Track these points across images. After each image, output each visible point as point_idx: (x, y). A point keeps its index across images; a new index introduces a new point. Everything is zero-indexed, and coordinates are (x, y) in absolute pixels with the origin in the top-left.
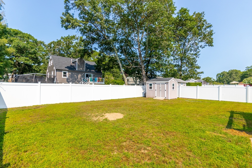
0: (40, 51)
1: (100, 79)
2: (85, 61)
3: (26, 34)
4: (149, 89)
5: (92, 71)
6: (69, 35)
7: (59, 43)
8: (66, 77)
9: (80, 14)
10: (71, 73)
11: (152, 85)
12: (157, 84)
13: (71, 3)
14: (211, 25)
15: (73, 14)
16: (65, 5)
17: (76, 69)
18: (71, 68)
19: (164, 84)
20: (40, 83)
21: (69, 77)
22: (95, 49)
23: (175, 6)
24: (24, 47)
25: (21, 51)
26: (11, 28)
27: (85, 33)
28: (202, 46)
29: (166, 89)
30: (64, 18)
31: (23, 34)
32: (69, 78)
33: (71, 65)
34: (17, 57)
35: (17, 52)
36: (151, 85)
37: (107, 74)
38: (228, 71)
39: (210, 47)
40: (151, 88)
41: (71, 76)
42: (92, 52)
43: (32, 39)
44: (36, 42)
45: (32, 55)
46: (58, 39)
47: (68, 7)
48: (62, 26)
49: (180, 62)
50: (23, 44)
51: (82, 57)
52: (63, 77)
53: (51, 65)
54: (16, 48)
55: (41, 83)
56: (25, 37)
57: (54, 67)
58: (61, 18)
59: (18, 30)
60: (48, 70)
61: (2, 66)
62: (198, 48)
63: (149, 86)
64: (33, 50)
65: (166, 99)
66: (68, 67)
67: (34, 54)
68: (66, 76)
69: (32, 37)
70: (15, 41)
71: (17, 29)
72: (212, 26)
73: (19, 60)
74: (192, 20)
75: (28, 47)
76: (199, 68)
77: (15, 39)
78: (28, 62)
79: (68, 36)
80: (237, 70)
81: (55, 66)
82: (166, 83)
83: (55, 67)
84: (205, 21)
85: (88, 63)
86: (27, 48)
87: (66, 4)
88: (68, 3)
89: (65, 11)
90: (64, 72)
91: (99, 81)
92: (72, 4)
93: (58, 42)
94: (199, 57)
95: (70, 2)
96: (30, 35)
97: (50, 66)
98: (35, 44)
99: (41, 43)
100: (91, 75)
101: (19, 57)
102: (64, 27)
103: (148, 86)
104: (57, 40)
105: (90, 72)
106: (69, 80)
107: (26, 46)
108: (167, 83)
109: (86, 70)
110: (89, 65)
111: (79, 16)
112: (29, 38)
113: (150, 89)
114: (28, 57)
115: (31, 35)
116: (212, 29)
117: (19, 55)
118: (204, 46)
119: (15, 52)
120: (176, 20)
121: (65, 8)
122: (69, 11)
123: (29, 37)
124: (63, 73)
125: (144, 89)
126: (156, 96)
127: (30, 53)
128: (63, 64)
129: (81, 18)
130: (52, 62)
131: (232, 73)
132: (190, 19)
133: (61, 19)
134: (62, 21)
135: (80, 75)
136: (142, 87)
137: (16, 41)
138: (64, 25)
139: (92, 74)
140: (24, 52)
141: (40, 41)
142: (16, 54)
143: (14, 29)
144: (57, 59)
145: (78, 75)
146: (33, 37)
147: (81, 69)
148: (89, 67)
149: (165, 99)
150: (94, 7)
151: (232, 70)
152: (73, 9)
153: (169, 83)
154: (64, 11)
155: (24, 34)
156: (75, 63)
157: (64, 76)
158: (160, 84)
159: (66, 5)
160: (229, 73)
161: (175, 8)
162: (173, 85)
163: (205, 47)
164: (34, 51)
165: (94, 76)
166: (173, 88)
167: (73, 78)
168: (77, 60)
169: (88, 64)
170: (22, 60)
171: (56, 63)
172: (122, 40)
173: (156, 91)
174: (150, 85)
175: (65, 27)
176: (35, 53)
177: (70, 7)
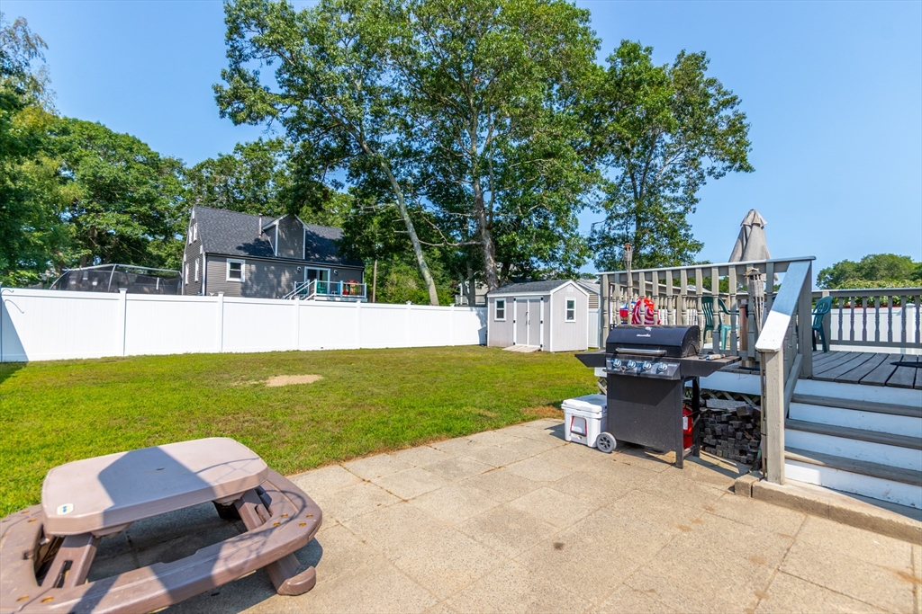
0: (168, 191)
1: (353, 284)
2: (305, 227)
3: (123, 136)
4: (496, 319)
5: (327, 259)
6: (260, 140)
7: (225, 165)
8: (240, 277)
9: (280, 70)
10: (257, 267)
11: (505, 303)
12: (518, 301)
13: (247, 38)
14: (734, 99)
15: (256, 73)
16: (229, 48)
17: (271, 252)
18: (258, 251)
19: (539, 301)
20: (125, 292)
21: (250, 279)
22: (337, 185)
23: (596, 38)
24: (115, 180)
25: (106, 192)
26: (75, 117)
27: (301, 131)
28: (716, 171)
29: (542, 319)
30: (227, 87)
31: (113, 138)
32: (250, 283)
33: (257, 240)
34: (92, 214)
35: (94, 196)
36: (500, 304)
37: (398, 269)
38: (858, 261)
39: (742, 172)
40: (500, 314)
41: (257, 278)
42: (327, 196)
43: (143, 152)
44: (154, 163)
45: (142, 207)
46: (223, 154)
47: (239, 51)
48: (223, 114)
49: (633, 229)
50: (111, 170)
51: (293, 211)
52: (228, 279)
53: (195, 239)
54: (90, 182)
55: (127, 292)
56: (121, 146)
57: (201, 247)
58: (217, 89)
59: (99, 123)
60: (185, 256)
61: (40, 242)
62: (702, 177)
63: (496, 309)
64: (142, 190)
65: (542, 349)
66: (246, 247)
67: (148, 205)
68: (238, 275)
69: (142, 147)
70: (86, 161)
71: (94, 121)
72: (737, 101)
73: (99, 224)
74: (661, 83)
75: (127, 179)
76: (699, 250)
77: (88, 156)
78: (128, 231)
79: (257, 141)
80: (896, 256)
81: (204, 244)
82: (542, 299)
83: (204, 247)
84: (711, 82)
85: (317, 233)
86: (125, 183)
87: (230, 43)
88: (238, 39)
89: (231, 66)
90: (231, 263)
91: (348, 293)
92: (253, 42)
93: (221, 161)
94: (695, 209)
95: (243, 37)
96: (135, 141)
97: (190, 242)
98: (152, 171)
99: (173, 165)
100: (324, 274)
101: (98, 212)
102: (227, 115)
103: (492, 308)
104: (220, 155)
105: (322, 261)
106: (251, 289)
107: (120, 177)
108: (546, 299)
109: (307, 255)
110: (323, 239)
111: (277, 78)
112: (131, 150)
113: (498, 317)
114: (126, 212)
115: (139, 141)
116: (740, 109)
117: (98, 207)
118: (722, 172)
119: (86, 197)
120: (603, 85)
121: (229, 56)
122: (243, 65)
123: (133, 145)
124: (228, 265)
125: (484, 320)
126: (515, 341)
127: (133, 200)
128: (232, 237)
129: (283, 84)
130: (195, 231)
131: (873, 267)
132: (651, 78)
133: (217, 92)
134: (219, 100)
135: (287, 274)
136: (479, 311)
137: (91, 161)
138: (229, 110)
139: (329, 270)
140: (115, 195)
141: (168, 158)
142: (91, 202)
143: (86, 122)
144: (212, 218)
145: (280, 276)
146: (146, 145)
147: (292, 252)
148: (318, 247)
149: (540, 350)
150: (322, 50)
151: (875, 256)
152: (254, 57)
153: (551, 297)
154: (226, 64)
155: (117, 136)
156: (270, 231)
157: (233, 274)
158: (525, 301)
159: (232, 46)
160: (862, 268)
161: (596, 42)
162: (571, 304)
163: (724, 174)
164: (149, 192)
165: (335, 277)
166: (570, 315)
167: (264, 283)
168: (276, 223)
169: (317, 236)
170: (111, 222)
171: (209, 234)
172: (433, 152)
173: (515, 324)
174: (498, 307)
175: (233, 116)
176: (150, 200)
177: (247, 51)
